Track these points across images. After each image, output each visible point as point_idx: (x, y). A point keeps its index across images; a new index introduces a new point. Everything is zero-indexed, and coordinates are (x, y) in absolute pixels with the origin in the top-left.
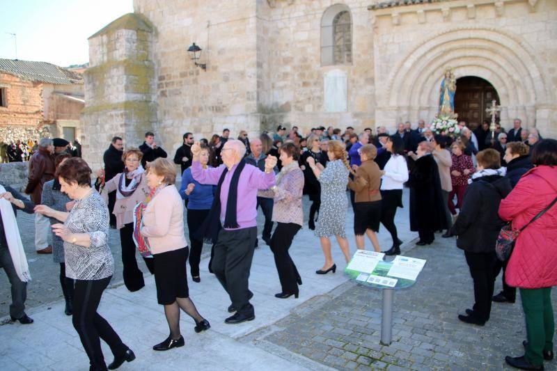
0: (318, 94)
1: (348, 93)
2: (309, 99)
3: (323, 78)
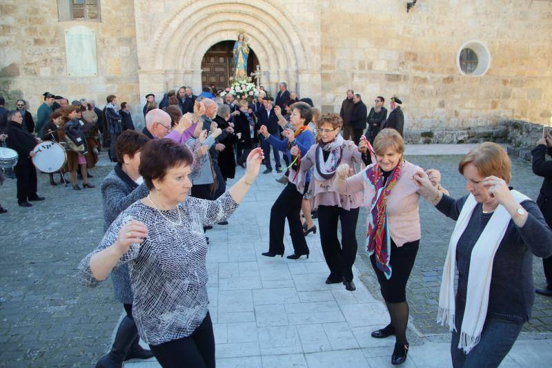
0: (57, 55)
1: (98, 55)
2: (46, 60)
3: (63, 36)
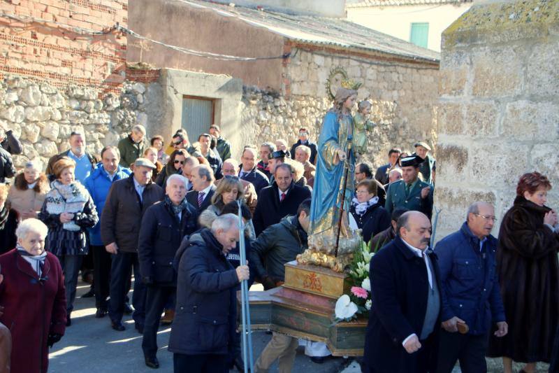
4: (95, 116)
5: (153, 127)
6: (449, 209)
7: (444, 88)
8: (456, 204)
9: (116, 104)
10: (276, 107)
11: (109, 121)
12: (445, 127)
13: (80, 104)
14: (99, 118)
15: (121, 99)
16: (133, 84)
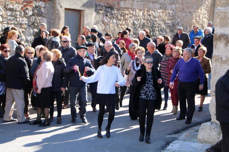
4: (19, 19)
5: (50, 25)
6: (221, 66)
7: (219, 4)
8: (224, 63)
9: (30, 13)
10: (112, 14)
11: (27, 22)
12: (219, 24)
13: (12, 13)
14: (22, 21)
15: (33, 10)
16: (39, 2)
